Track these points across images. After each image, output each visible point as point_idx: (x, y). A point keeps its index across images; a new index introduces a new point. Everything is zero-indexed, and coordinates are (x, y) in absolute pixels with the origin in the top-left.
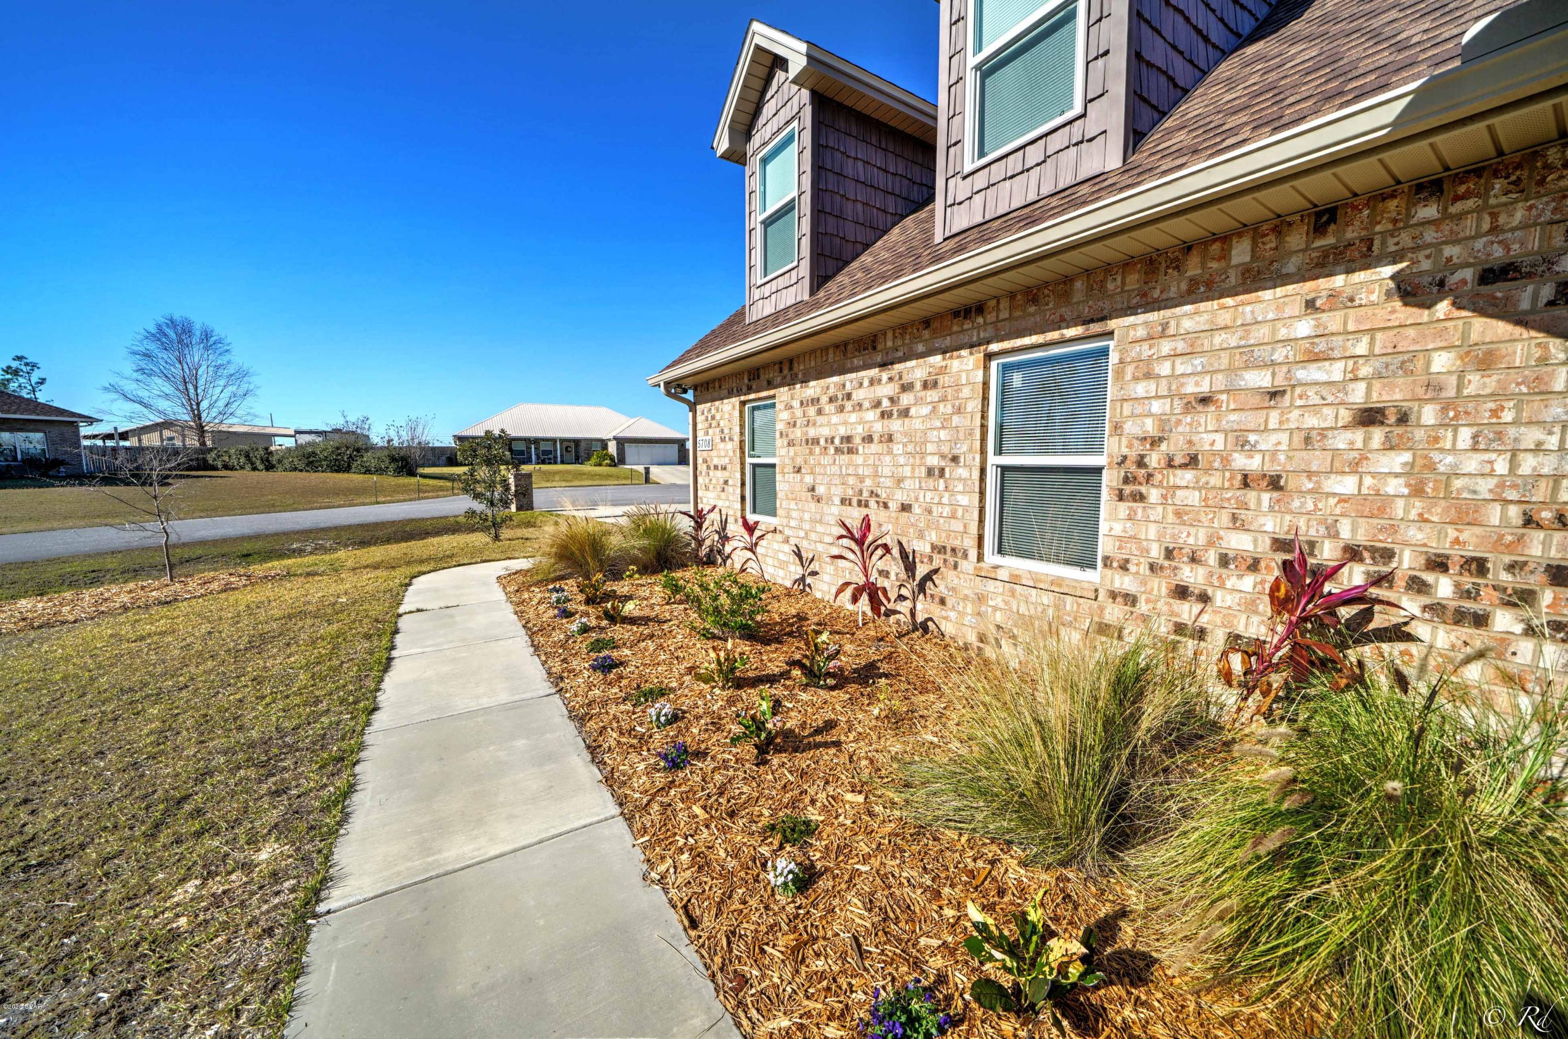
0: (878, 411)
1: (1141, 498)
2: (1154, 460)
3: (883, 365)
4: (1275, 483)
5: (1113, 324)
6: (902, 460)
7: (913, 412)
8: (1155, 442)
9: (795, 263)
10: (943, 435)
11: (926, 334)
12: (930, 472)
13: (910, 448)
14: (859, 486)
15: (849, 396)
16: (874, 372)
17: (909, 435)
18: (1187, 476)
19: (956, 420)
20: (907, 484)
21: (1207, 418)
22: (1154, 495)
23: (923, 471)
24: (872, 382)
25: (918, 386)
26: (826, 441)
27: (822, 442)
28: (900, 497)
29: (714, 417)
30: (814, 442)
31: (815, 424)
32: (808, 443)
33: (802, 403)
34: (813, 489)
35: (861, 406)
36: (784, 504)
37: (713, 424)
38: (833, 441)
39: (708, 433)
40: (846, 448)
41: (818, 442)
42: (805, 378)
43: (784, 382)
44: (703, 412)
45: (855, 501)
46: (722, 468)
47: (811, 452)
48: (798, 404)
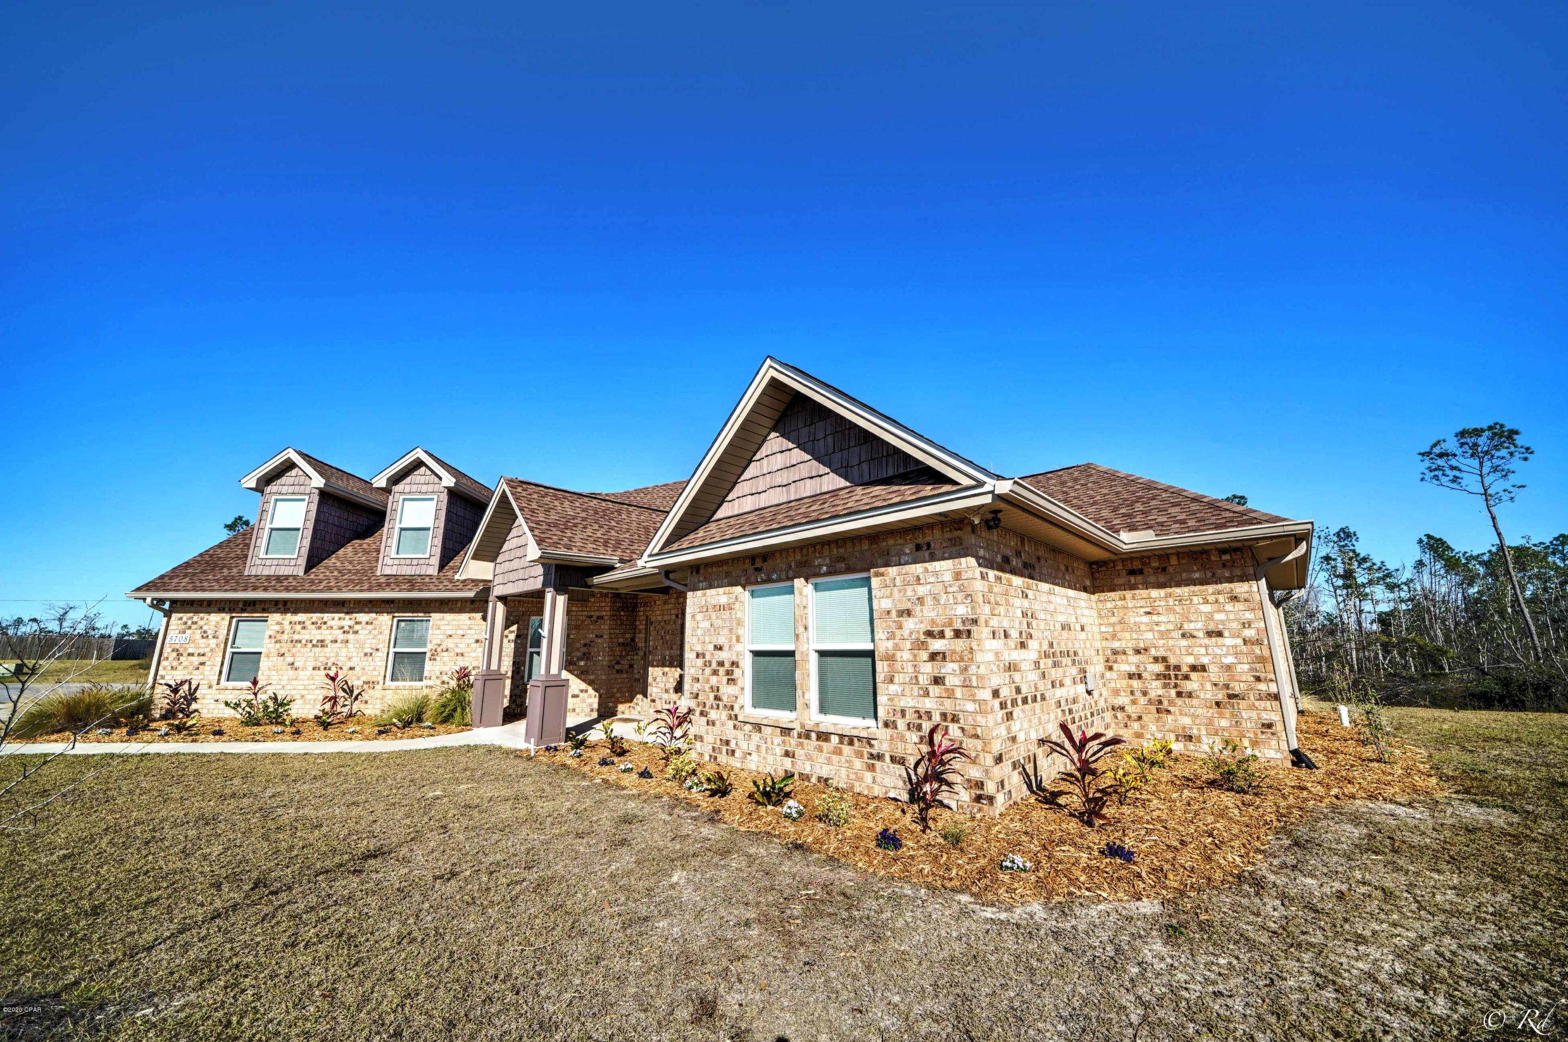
0: (341, 630)
2: (439, 650)
3: (347, 613)
4: (462, 655)
5: (431, 615)
8: (439, 645)
9: (295, 556)
10: (374, 641)
11: (370, 605)
12: (365, 654)
14: (326, 661)
15: (325, 623)
16: (342, 615)
17: (358, 641)
18: (445, 654)
19: (379, 636)
20: (354, 659)
21: (450, 640)
22: (438, 658)
23: (362, 654)
24: (340, 619)
25: (364, 623)
26: (306, 641)
27: (304, 642)
28: (350, 664)
29: (196, 623)
30: (297, 641)
31: (299, 633)
32: (292, 641)
33: (291, 623)
34: (293, 664)
35: (332, 628)
36: (266, 673)
37: (194, 627)
38: (311, 641)
39: (184, 632)
40: (320, 644)
41: (300, 642)
42: (295, 612)
43: (277, 611)
44: (181, 619)
45: (322, 668)
46: (199, 655)
47: (294, 646)
48: (288, 623)
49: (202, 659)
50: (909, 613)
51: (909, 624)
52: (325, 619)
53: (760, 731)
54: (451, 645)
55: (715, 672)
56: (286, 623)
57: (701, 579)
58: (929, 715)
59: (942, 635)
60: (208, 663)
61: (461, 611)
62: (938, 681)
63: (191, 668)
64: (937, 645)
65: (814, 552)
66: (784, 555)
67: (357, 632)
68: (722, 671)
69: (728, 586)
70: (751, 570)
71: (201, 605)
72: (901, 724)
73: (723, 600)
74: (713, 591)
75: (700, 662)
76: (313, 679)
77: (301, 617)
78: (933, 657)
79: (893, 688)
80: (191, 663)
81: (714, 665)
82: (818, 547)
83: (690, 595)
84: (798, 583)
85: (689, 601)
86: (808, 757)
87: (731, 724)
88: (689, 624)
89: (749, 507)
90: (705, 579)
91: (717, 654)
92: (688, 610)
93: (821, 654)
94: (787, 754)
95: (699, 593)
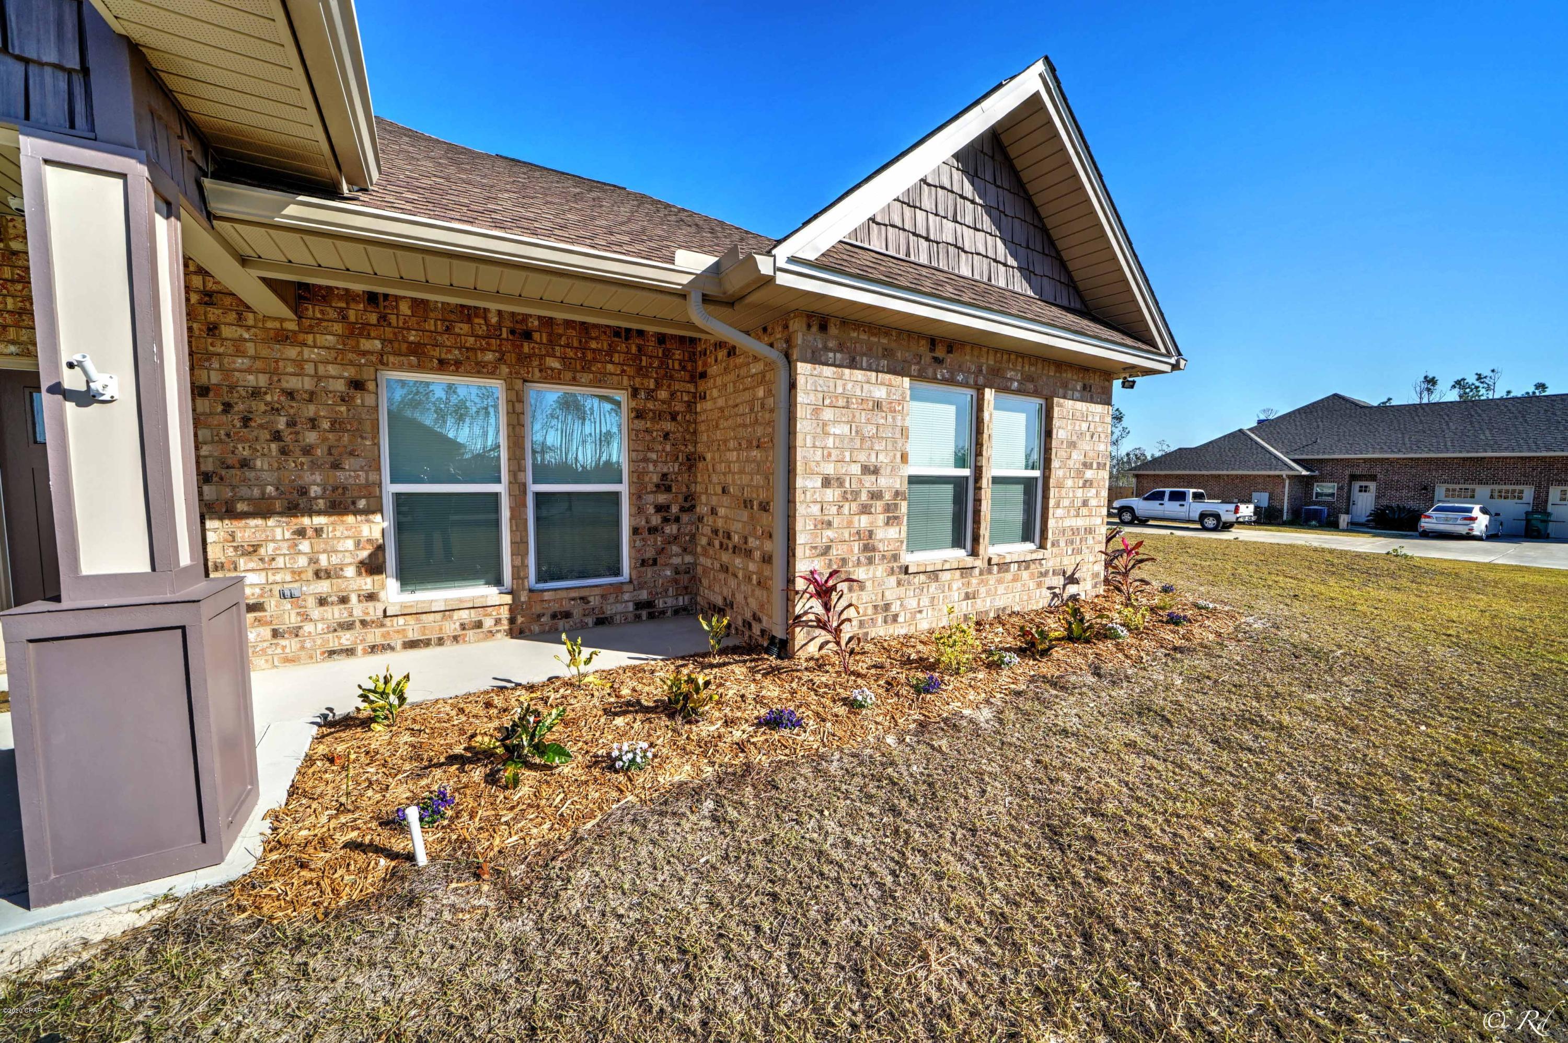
50: (1074, 446)
51: (1074, 455)
53: (937, 579)
55: (865, 510)
57: (831, 344)
58: (1078, 531)
62: (1084, 504)
64: (1089, 474)
65: (1009, 361)
66: (976, 353)
68: (879, 505)
69: (890, 372)
70: (927, 358)
72: (1062, 543)
73: (880, 393)
74: (858, 375)
75: (831, 494)
78: (1085, 484)
79: (1059, 512)
81: (864, 496)
82: (1013, 357)
83: (803, 368)
84: (989, 394)
85: (801, 381)
86: (988, 593)
87: (893, 580)
88: (803, 426)
89: (924, 260)
90: (841, 348)
91: (869, 480)
92: (801, 398)
93: (996, 480)
94: (967, 597)
95: (828, 371)
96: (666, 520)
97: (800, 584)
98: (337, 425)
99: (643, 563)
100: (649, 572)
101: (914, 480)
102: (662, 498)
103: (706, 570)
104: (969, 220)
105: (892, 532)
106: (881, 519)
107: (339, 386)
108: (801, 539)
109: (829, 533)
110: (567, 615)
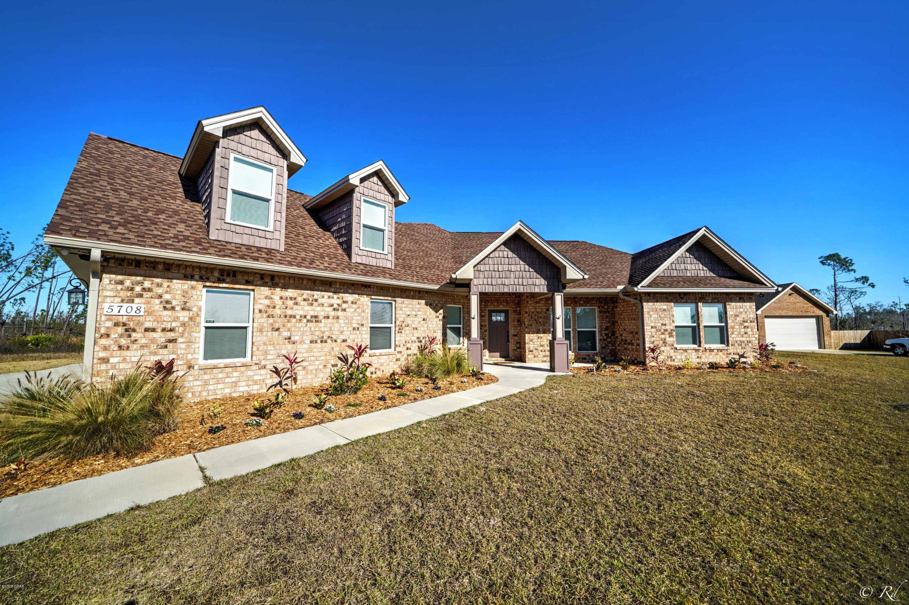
0: (332, 308)
1: (401, 332)
2: (403, 325)
3: (335, 292)
4: (416, 329)
5: (396, 299)
6: (343, 325)
7: (347, 310)
8: (403, 322)
9: (271, 229)
10: (359, 318)
11: (353, 288)
12: (354, 329)
13: (346, 321)
14: (322, 335)
15: (316, 300)
16: (331, 294)
17: (346, 318)
18: (407, 328)
19: (363, 314)
20: (345, 333)
21: (409, 318)
22: (403, 332)
23: (352, 329)
24: (329, 297)
25: (350, 302)
26: (301, 316)
27: (298, 317)
28: (342, 337)
29: (150, 290)
30: (291, 316)
31: (292, 308)
32: (286, 316)
33: (281, 298)
34: (290, 338)
35: (323, 305)
36: (261, 348)
37: (147, 295)
38: (305, 317)
39: (133, 301)
40: (314, 320)
41: (295, 317)
42: (285, 287)
43: (265, 284)
44: (121, 283)
45: (319, 341)
46: (163, 330)
47: (289, 321)
48: (278, 298)
49: (171, 335)
50: (738, 316)
51: (738, 319)
52: (316, 297)
53: (687, 351)
54: (410, 322)
55: (663, 334)
56: (276, 298)
57: (651, 298)
58: (744, 342)
59: (747, 322)
60: (180, 340)
61: (413, 298)
62: (746, 333)
63: (153, 347)
64: (746, 324)
67: (344, 310)
68: (667, 333)
69: (667, 302)
71: (154, 268)
72: (736, 345)
73: (665, 307)
74: (659, 304)
75: (653, 330)
76: (311, 351)
77: (291, 293)
78: (745, 327)
79: (733, 336)
80: (153, 341)
81: (662, 330)
83: (645, 304)
84: (700, 304)
85: (644, 307)
86: (706, 357)
87: (672, 351)
88: (646, 316)
89: (675, 275)
90: (654, 298)
91: (663, 327)
92: (645, 310)
93: (705, 327)
94: (698, 357)
95: (651, 304)
96: (607, 338)
97: (647, 349)
98: (544, 317)
99: (602, 348)
100: (604, 350)
101: (676, 327)
102: (606, 332)
103: (619, 350)
104: (689, 262)
105: (671, 339)
106: (668, 336)
107: (545, 310)
108: (647, 339)
109: (653, 339)
110: (585, 359)
